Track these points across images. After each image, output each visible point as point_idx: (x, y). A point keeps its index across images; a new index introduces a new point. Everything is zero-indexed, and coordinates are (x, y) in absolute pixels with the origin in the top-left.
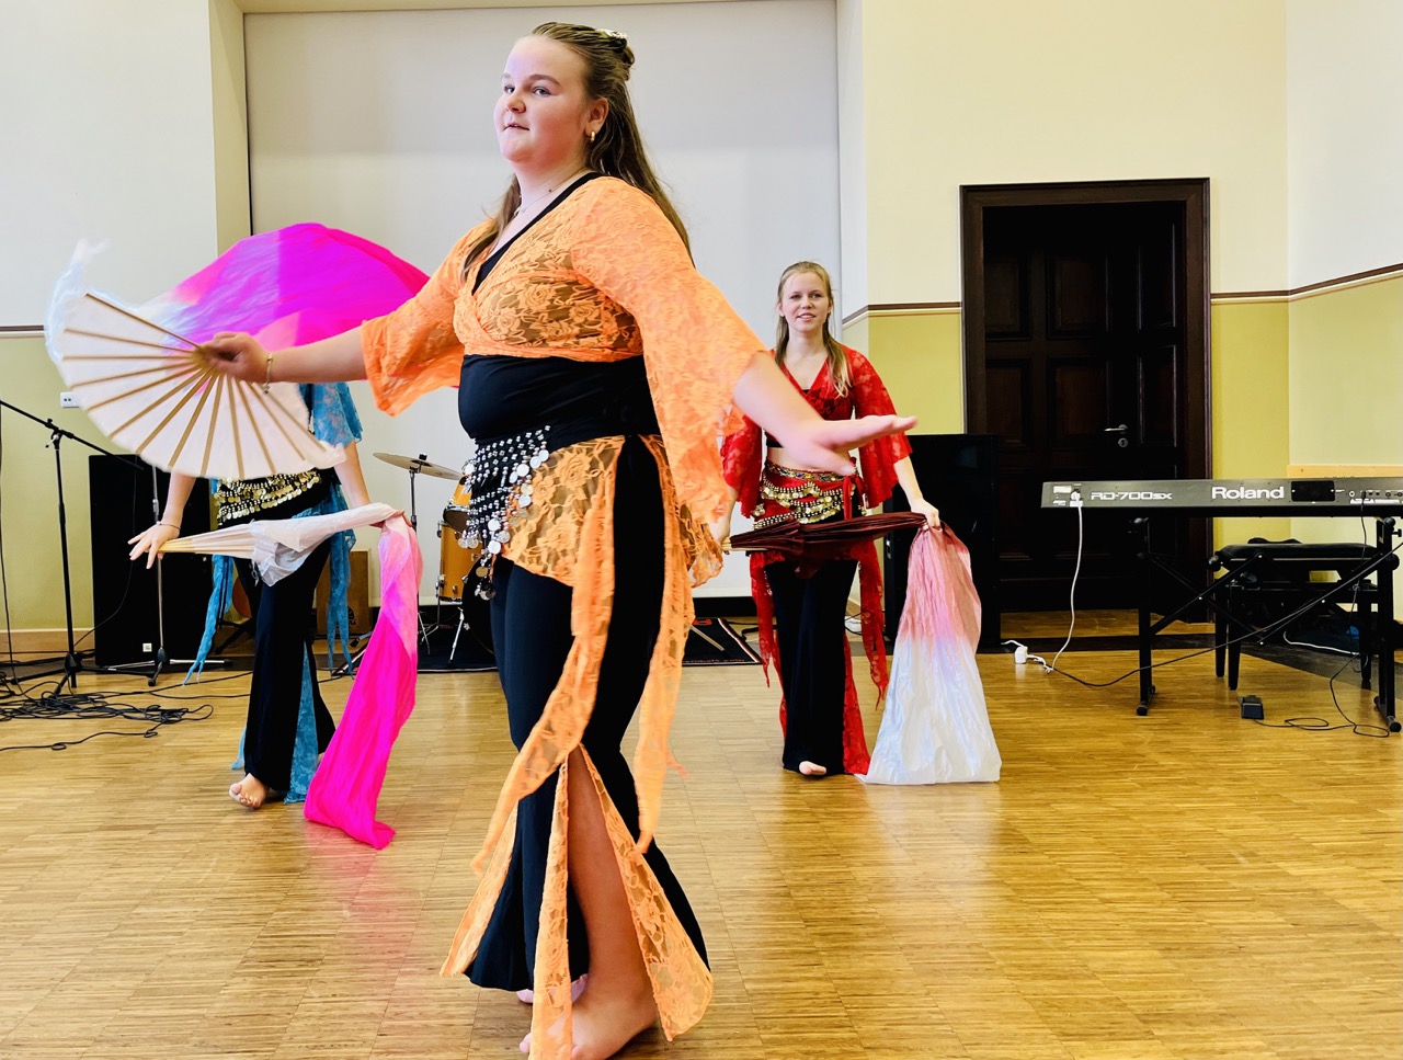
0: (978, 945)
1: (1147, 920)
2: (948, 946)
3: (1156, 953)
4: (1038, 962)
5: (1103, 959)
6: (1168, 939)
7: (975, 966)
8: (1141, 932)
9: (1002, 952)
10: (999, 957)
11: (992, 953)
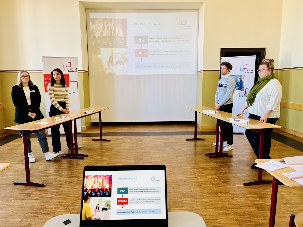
0: (226, 208)
1: (254, 202)
2: (221, 208)
3: (256, 210)
4: (237, 212)
5: (247, 211)
6: (258, 206)
7: (226, 213)
8: (253, 205)
9: (231, 209)
10: (230, 211)
11: (229, 210)
